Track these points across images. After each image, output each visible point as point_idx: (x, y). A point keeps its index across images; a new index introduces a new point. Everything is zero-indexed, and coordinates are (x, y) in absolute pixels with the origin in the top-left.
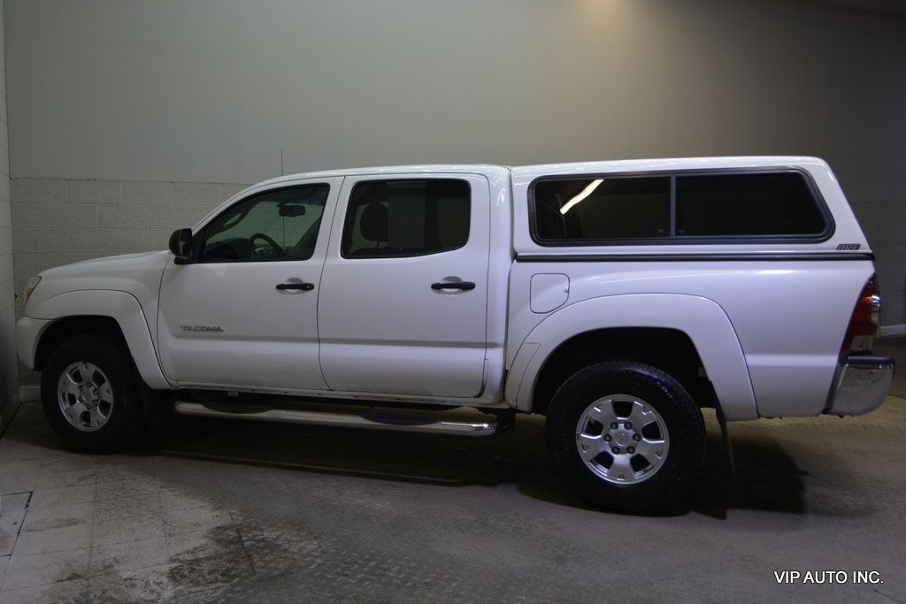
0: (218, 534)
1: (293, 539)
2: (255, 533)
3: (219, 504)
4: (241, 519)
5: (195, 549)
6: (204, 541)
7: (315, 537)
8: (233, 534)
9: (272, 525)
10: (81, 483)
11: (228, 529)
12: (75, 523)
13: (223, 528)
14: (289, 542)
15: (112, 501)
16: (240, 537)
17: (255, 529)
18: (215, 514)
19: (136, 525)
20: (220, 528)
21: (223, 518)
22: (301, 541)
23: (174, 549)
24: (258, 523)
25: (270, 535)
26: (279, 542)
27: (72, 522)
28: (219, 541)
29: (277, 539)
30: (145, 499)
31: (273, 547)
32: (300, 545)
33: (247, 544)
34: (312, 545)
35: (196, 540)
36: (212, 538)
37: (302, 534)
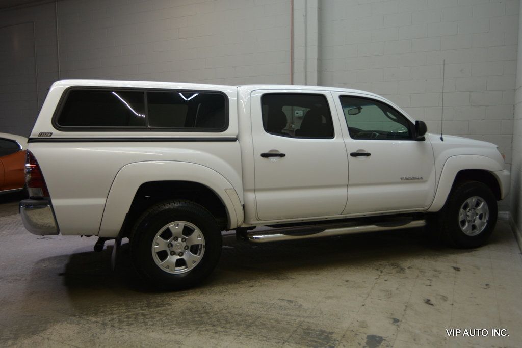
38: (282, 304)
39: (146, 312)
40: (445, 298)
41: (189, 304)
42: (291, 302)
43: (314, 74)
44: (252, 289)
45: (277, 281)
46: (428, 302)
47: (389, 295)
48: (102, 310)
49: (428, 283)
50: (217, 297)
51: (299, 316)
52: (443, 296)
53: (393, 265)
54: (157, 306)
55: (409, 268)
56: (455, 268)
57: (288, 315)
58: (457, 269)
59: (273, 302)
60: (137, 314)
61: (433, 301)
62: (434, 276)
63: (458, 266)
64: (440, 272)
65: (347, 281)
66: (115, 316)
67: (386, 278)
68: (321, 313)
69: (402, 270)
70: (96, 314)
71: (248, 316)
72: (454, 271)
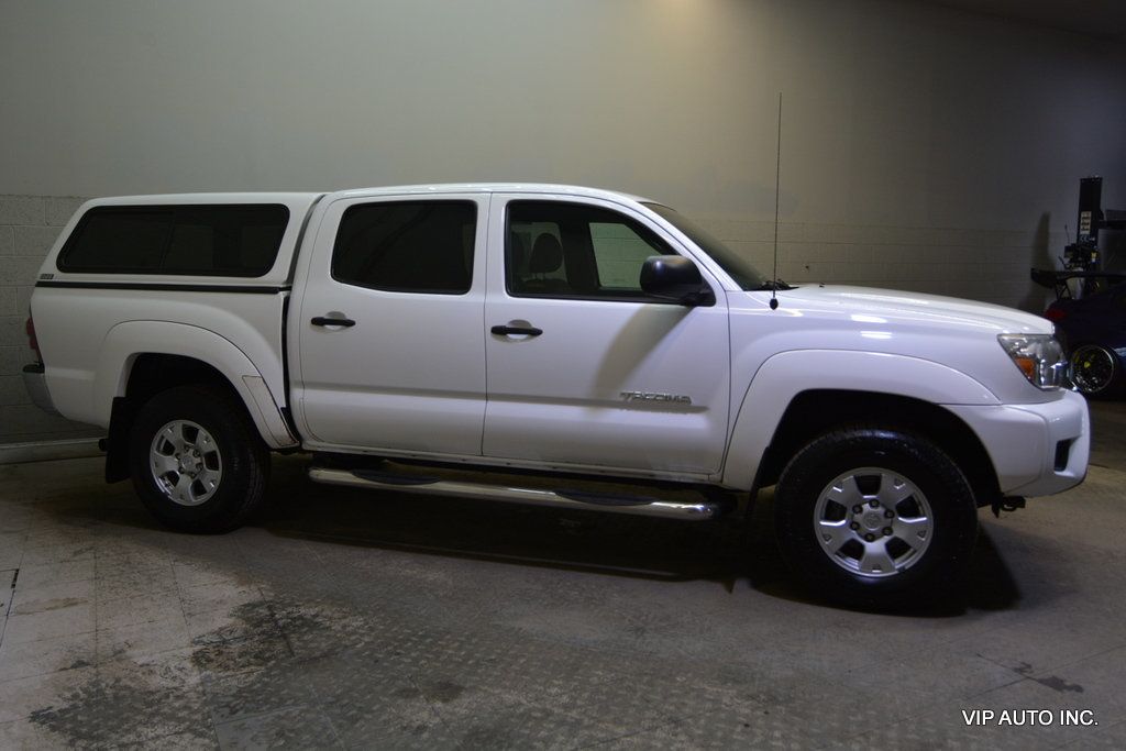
0: (246, 611)
1: (336, 615)
2: (290, 610)
3: (244, 579)
4: (272, 594)
5: (221, 629)
6: (231, 621)
7: (359, 613)
8: (264, 612)
9: (309, 601)
10: (76, 558)
11: (258, 606)
12: (76, 604)
13: (253, 606)
14: (330, 619)
15: (117, 578)
16: (273, 615)
17: (290, 605)
18: (240, 589)
19: (147, 604)
20: (249, 605)
21: (251, 594)
22: (345, 617)
23: (197, 630)
24: (293, 599)
25: (308, 611)
26: (319, 620)
27: (70, 603)
28: (248, 620)
29: (316, 616)
30: (156, 575)
31: (311, 624)
32: (344, 621)
33: (281, 623)
34: (357, 622)
35: (221, 620)
36: (239, 617)
37: (344, 610)
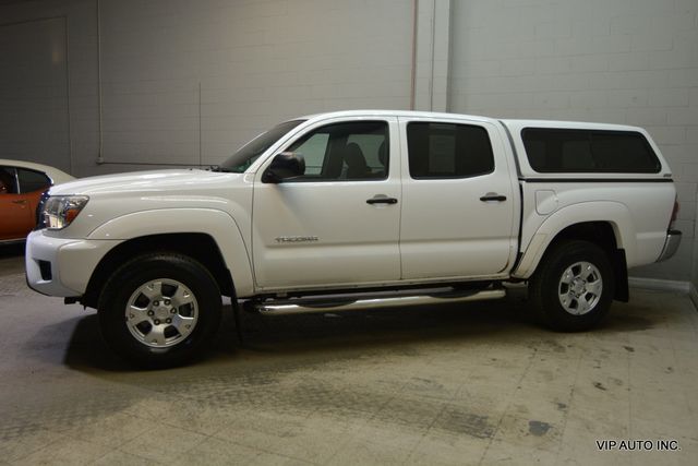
38: (418, 383)
39: (248, 389)
40: (619, 383)
41: (301, 381)
42: (429, 381)
43: (442, 97)
44: (376, 366)
45: (405, 357)
46: (598, 386)
47: (549, 376)
48: (193, 385)
49: (596, 364)
50: (335, 374)
51: (440, 398)
52: (616, 380)
53: (548, 342)
54: (262, 383)
55: (569, 346)
56: (627, 348)
57: (427, 396)
58: (631, 350)
59: (406, 381)
60: (239, 392)
61: (605, 385)
62: (602, 356)
63: (631, 346)
64: (609, 352)
65: (494, 360)
66: (212, 393)
67: (543, 357)
68: (469, 395)
69: (561, 349)
70: (187, 390)
71: (380, 396)
72: (626, 351)
